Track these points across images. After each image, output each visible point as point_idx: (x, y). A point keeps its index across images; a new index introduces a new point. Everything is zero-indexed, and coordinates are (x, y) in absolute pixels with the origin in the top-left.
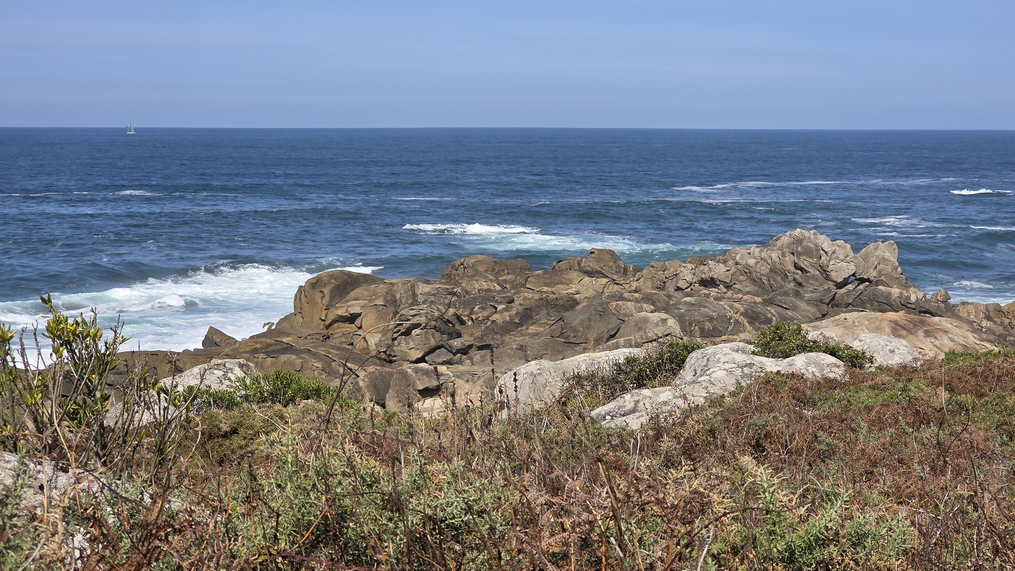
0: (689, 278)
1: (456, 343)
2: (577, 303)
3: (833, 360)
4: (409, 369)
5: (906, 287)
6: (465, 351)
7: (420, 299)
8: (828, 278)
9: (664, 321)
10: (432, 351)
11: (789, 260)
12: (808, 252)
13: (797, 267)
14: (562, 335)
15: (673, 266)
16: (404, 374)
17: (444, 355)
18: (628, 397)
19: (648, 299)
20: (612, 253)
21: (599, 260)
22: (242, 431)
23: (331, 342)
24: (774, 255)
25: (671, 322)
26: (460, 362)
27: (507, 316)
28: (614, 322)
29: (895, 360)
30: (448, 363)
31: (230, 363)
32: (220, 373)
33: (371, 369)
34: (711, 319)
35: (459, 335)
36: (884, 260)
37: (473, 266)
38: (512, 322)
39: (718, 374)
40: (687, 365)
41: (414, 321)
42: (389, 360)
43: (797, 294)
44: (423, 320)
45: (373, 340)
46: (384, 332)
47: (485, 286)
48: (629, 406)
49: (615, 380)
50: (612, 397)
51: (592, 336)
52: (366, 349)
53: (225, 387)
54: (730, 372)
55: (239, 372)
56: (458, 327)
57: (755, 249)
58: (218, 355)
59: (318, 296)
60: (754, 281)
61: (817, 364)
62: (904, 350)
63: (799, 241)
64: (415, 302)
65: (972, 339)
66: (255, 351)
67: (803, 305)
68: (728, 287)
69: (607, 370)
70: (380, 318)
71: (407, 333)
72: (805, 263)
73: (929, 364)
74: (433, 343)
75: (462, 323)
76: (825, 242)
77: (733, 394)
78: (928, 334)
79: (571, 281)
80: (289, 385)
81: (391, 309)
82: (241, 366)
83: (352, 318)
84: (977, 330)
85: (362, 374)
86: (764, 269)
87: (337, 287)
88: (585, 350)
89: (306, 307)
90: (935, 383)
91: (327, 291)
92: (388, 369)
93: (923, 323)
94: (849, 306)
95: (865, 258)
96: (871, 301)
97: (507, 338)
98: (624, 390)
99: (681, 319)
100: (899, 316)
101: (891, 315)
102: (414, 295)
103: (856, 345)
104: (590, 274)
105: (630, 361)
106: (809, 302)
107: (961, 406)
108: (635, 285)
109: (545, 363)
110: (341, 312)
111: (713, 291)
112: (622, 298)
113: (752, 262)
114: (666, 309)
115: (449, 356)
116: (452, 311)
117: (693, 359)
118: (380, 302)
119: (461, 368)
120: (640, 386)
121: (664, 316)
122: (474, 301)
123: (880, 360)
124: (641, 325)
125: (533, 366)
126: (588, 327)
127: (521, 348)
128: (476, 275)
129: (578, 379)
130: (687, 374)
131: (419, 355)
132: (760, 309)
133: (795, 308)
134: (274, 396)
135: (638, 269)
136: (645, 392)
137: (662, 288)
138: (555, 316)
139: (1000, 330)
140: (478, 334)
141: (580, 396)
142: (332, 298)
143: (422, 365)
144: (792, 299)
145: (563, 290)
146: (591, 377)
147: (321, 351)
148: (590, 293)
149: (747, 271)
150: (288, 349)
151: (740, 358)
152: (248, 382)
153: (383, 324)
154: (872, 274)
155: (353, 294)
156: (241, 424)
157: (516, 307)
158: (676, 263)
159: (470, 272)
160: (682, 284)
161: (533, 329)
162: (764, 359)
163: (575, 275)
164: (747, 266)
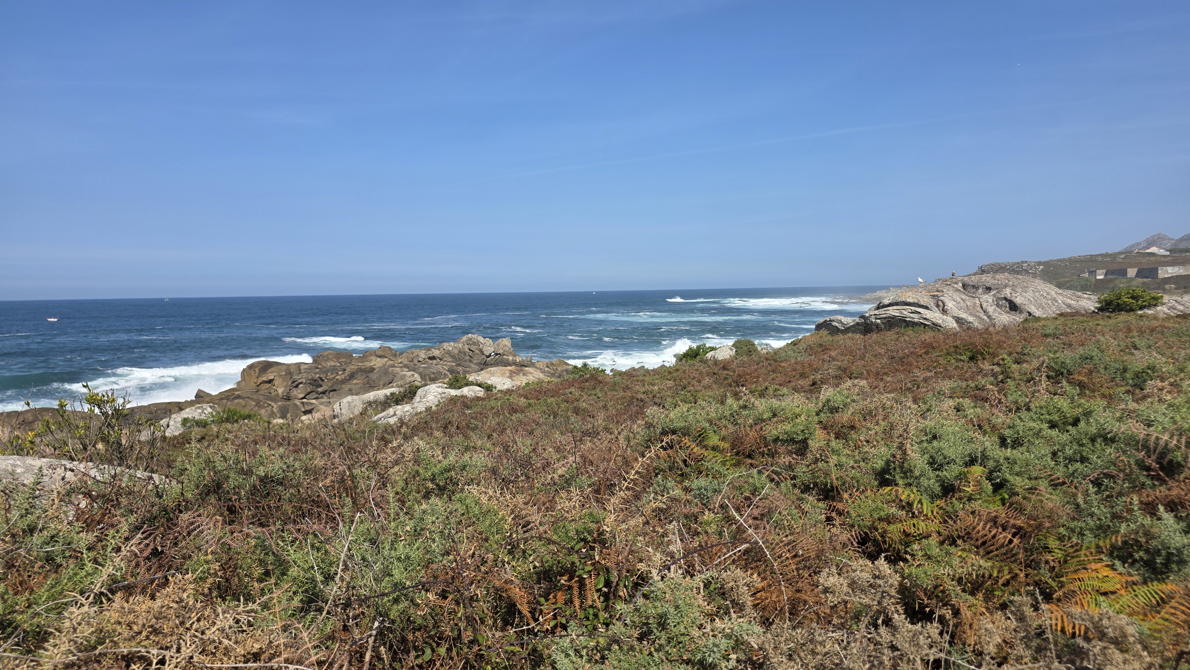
0: (424, 356)
1: (320, 390)
2: (374, 369)
3: (479, 388)
4: (298, 402)
5: (515, 356)
6: (324, 393)
7: (303, 371)
8: (483, 354)
9: (413, 375)
10: (309, 393)
11: (466, 347)
12: (474, 344)
13: (470, 350)
14: (368, 383)
15: (416, 352)
16: (296, 405)
17: (314, 395)
18: (391, 409)
19: (406, 366)
20: (390, 348)
21: (384, 351)
22: (207, 438)
23: (260, 393)
24: (460, 345)
25: (416, 375)
26: (322, 398)
27: (343, 377)
28: (391, 377)
29: (505, 387)
30: (316, 398)
31: (205, 406)
32: (200, 411)
33: (280, 403)
34: (434, 373)
35: (321, 386)
36: (506, 346)
37: (327, 356)
38: (345, 379)
39: (431, 397)
40: (417, 395)
41: (300, 381)
42: (288, 399)
43: (470, 361)
44: (304, 381)
45: (280, 391)
46: (285, 387)
47: (333, 364)
48: (392, 413)
49: (386, 403)
50: (383, 411)
51: (381, 383)
52: (277, 395)
53: (203, 417)
54: (436, 396)
55: (209, 410)
56: (320, 382)
57: (452, 344)
58: (203, 402)
59: (253, 372)
60: (452, 357)
61: (473, 391)
62: (508, 383)
63: (470, 339)
64: (300, 373)
65: (541, 376)
66: (222, 399)
67: (473, 366)
68: (441, 360)
69: (382, 398)
70: (284, 380)
71: (297, 386)
72: (473, 348)
73: (519, 387)
74: (309, 390)
75: (323, 380)
76: (481, 339)
77: (437, 406)
78: (524, 374)
79: (371, 360)
80: (235, 414)
81: (289, 376)
82: (211, 407)
83: (270, 381)
84: (543, 372)
85: (275, 406)
86: (456, 352)
87: (262, 368)
88: (378, 389)
89: (247, 378)
90: (521, 396)
91: (257, 370)
92: (288, 403)
93: (522, 370)
94: (492, 365)
95: (498, 345)
96: (501, 362)
97: (343, 386)
98: (390, 406)
99: (421, 374)
100: (512, 368)
101: (509, 368)
102: (300, 370)
103: (489, 382)
104: (380, 357)
105: (392, 394)
106: (475, 364)
107: (530, 405)
108: (400, 361)
109: (355, 397)
110: (265, 379)
111: (434, 362)
112: (394, 366)
113: (450, 349)
114: (414, 371)
115: (317, 396)
116: (318, 376)
117: (420, 392)
118: (283, 373)
119: (322, 400)
120: (397, 404)
121: (413, 373)
122: (328, 371)
123: (499, 387)
124: (403, 377)
125: (349, 398)
126: (380, 380)
127: (350, 390)
128: (328, 359)
129: (370, 403)
130: (417, 398)
131: (303, 396)
132: (455, 368)
133: (470, 367)
134: (227, 420)
135: (401, 354)
136: (399, 407)
137: (412, 361)
138: (365, 375)
139: (552, 371)
140: (330, 385)
141: (370, 411)
142: (259, 373)
143: (304, 400)
144: (468, 363)
145: (368, 364)
146: (375, 402)
147: (255, 397)
148: (381, 365)
149: (449, 353)
150: (238, 397)
151: (440, 390)
152: (214, 413)
153: (285, 384)
154: (501, 351)
155: (270, 370)
156: (206, 434)
157: (347, 372)
158: (418, 350)
159: (325, 358)
160: (420, 359)
161: (355, 381)
162: (450, 390)
163: (373, 358)
164: (449, 350)
